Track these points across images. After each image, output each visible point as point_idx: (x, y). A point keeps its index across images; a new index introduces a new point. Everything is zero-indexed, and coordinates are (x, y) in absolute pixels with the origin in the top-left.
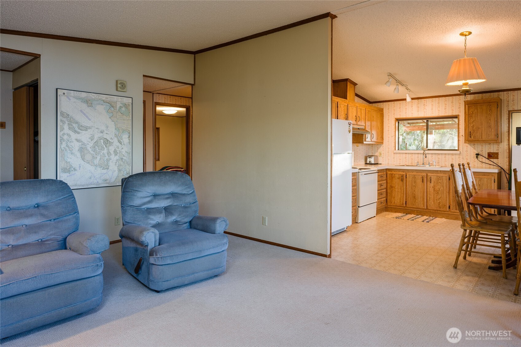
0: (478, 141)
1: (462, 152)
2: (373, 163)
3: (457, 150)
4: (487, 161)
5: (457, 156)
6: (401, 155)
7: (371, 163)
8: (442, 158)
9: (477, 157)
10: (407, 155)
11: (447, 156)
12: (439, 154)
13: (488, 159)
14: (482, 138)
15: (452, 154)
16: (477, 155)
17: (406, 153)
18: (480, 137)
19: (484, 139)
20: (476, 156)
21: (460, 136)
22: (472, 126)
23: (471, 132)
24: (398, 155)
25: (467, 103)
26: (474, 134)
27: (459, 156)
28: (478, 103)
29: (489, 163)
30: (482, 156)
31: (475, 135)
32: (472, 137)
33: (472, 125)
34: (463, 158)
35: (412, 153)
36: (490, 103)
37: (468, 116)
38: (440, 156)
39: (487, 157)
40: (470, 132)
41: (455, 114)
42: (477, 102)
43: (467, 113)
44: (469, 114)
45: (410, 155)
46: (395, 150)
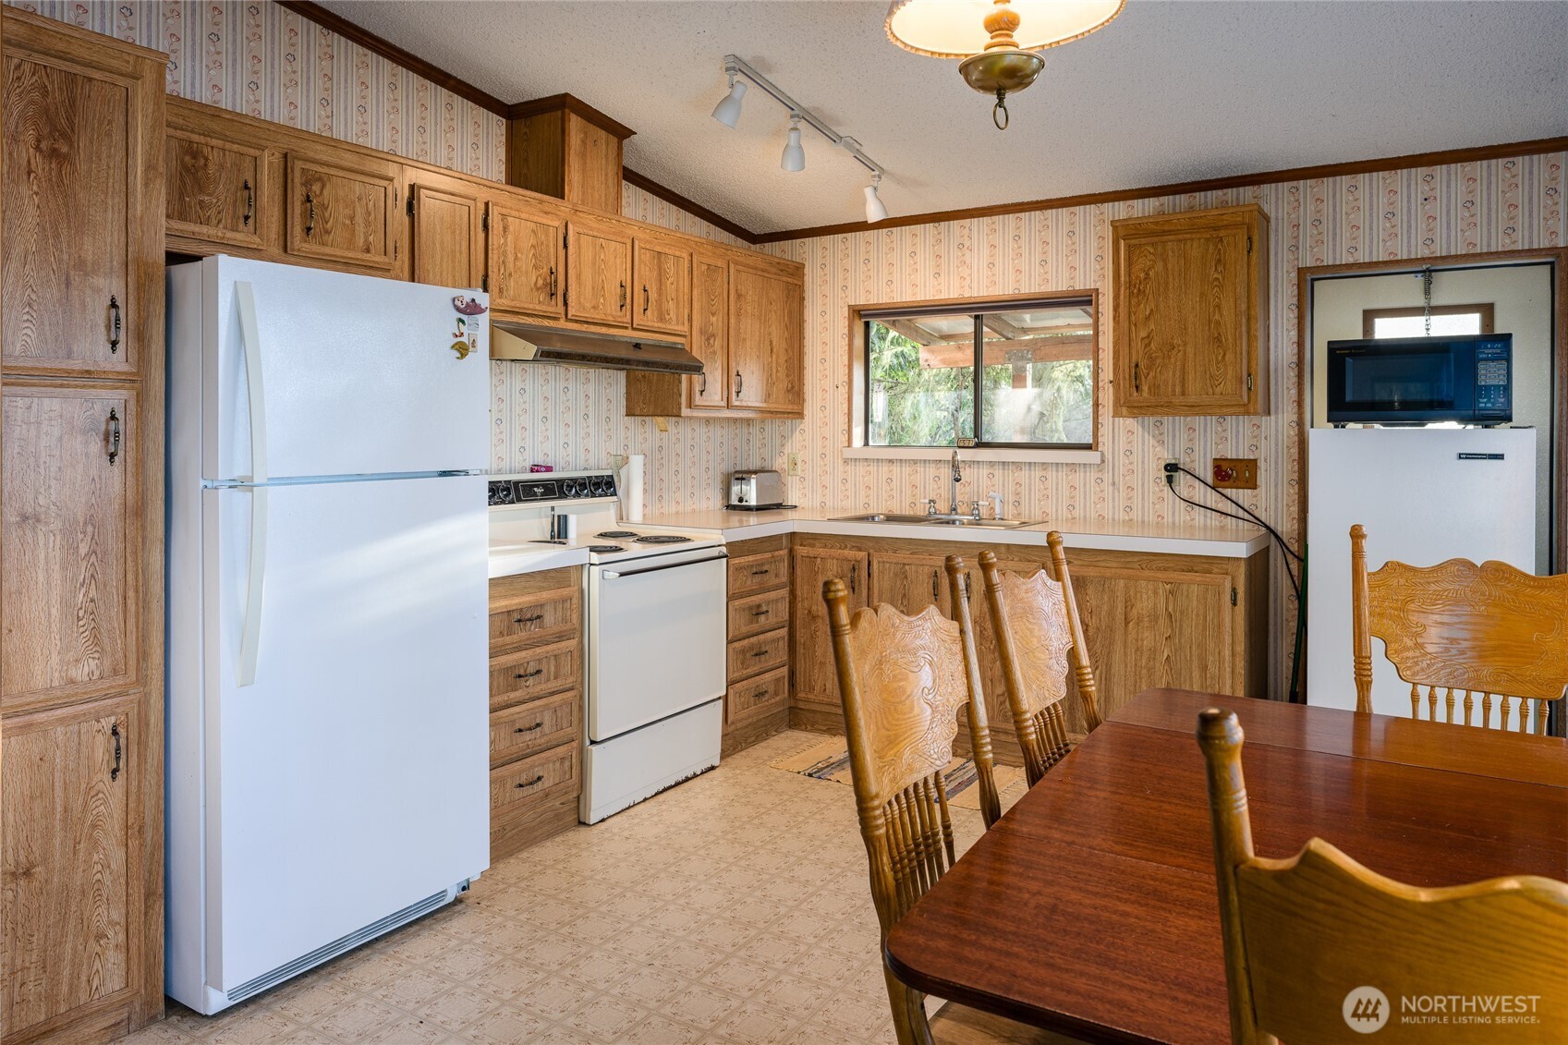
0: (1169, 405)
1: (1109, 456)
2: (753, 502)
3: (1088, 447)
4: (1212, 498)
5: (1092, 475)
6: (871, 468)
7: (744, 503)
8: (1030, 485)
9: (1170, 480)
10: (896, 469)
11: (1051, 474)
12: (1018, 465)
13: (1213, 488)
14: (1183, 394)
15: (1072, 466)
16: (1172, 468)
17: (890, 461)
18: (1178, 390)
19: (1192, 399)
20: (1163, 474)
21: (1100, 384)
22: (1143, 339)
23: (1142, 365)
24: (861, 469)
25: (1126, 234)
26: (1152, 374)
27: (1100, 475)
28: (1170, 232)
29: (1220, 507)
30: (1189, 476)
31: (1155, 378)
32: (1145, 388)
33: (1143, 334)
34: (1114, 484)
35: (915, 462)
36: (1216, 229)
37: (1132, 288)
38: (1023, 475)
39: (1210, 480)
40: (1137, 366)
41: (1080, 285)
42: (1166, 228)
43: (1122, 279)
44: (1130, 285)
45: (907, 469)
46: (850, 445)
